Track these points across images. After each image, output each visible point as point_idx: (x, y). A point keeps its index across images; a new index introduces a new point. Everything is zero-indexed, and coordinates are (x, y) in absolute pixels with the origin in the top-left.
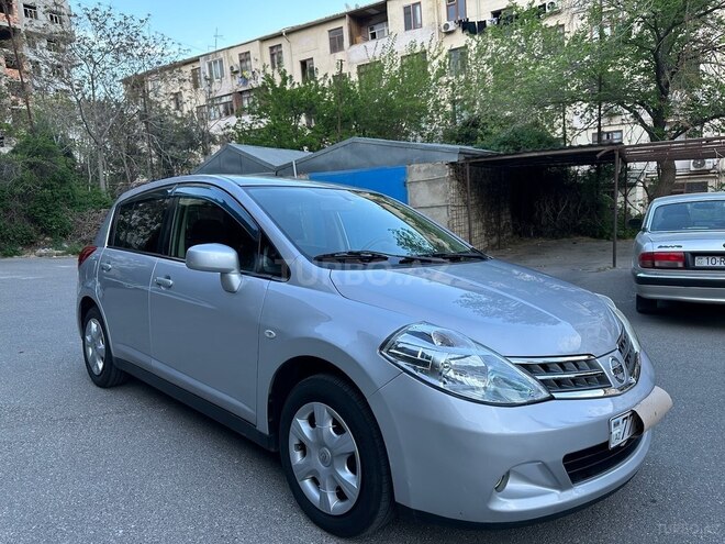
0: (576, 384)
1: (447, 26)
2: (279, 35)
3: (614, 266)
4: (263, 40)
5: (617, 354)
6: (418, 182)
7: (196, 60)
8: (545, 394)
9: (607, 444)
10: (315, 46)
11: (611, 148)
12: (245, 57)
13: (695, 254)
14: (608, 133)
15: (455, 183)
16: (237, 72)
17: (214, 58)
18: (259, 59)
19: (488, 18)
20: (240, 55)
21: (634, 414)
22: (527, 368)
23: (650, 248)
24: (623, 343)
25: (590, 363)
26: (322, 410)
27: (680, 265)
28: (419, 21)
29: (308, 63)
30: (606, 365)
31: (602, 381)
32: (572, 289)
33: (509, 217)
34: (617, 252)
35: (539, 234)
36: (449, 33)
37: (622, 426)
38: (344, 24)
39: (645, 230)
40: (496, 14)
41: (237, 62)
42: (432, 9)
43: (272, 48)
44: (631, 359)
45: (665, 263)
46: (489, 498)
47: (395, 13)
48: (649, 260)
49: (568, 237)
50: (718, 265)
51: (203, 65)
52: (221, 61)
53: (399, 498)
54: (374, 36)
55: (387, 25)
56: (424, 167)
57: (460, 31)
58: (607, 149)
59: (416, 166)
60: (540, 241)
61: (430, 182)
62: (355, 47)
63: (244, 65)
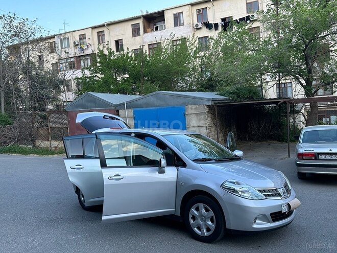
0: (272, 195)
1: (197, 25)
2: (103, 26)
3: (289, 157)
4: (93, 28)
5: (284, 188)
6: (191, 114)
7: (53, 37)
8: (265, 198)
9: (281, 211)
10: (124, 33)
11: (285, 100)
12: (82, 37)
13: (319, 154)
14: (284, 84)
15: (210, 115)
16: (77, 45)
17: (64, 37)
18: (91, 38)
19: (219, 21)
20: (79, 35)
21: (288, 204)
22: (260, 191)
23: (301, 151)
24: (286, 186)
25: (276, 190)
26: (201, 206)
27: (313, 158)
28: (182, 22)
29: (119, 41)
30: (281, 191)
31: (280, 195)
32: (270, 169)
33: (235, 130)
34: (290, 149)
35: (251, 139)
36: (198, 29)
37: (285, 207)
38: (141, 22)
39: (300, 142)
40: (224, 20)
41: (78, 39)
42: (189, 16)
43: (98, 33)
44: (288, 191)
45: (307, 158)
46: (252, 224)
47: (169, 17)
48: (301, 156)
49: (266, 141)
50: (328, 158)
51: (57, 40)
52: (68, 38)
53: (227, 227)
54: (157, 29)
55: (164, 23)
56: (194, 107)
57: (204, 28)
58: (283, 101)
59: (190, 106)
60: (252, 143)
61: (197, 114)
62: (146, 34)
63: (82, 41)
